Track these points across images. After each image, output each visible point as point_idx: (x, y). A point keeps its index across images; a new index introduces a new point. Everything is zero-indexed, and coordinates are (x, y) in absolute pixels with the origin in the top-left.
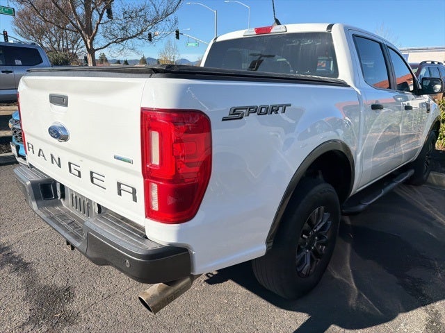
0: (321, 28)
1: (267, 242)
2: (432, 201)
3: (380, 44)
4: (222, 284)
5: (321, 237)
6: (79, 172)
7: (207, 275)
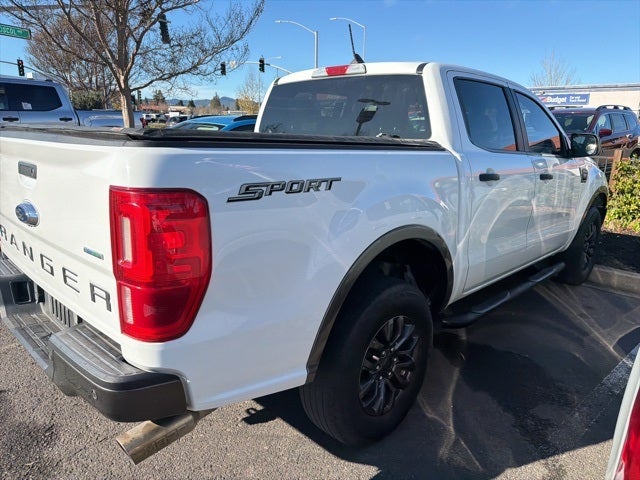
0: (409, 68)
1: (309, 366)
2: (589, 308)
3: (503, 88)
4: (267, 424)
5: (402, 359)
6: (52, 268)
7: (248, 411)
